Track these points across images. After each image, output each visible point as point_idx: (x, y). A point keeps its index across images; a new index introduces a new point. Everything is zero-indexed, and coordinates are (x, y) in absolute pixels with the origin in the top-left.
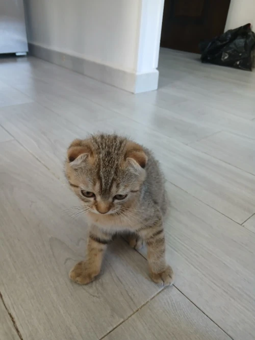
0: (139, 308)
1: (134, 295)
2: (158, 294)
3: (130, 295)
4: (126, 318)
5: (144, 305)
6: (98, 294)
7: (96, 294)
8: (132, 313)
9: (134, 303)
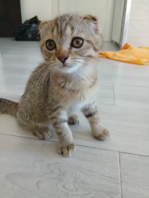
0: (120, 179)
1: (109, 174)
2: (120, 163)
3: (107, 175)
4: (120, 192)
5: (121, 175)
6: (87, 191)
7: (86, 192)
8: (120, 186)
9: (114, 178)
